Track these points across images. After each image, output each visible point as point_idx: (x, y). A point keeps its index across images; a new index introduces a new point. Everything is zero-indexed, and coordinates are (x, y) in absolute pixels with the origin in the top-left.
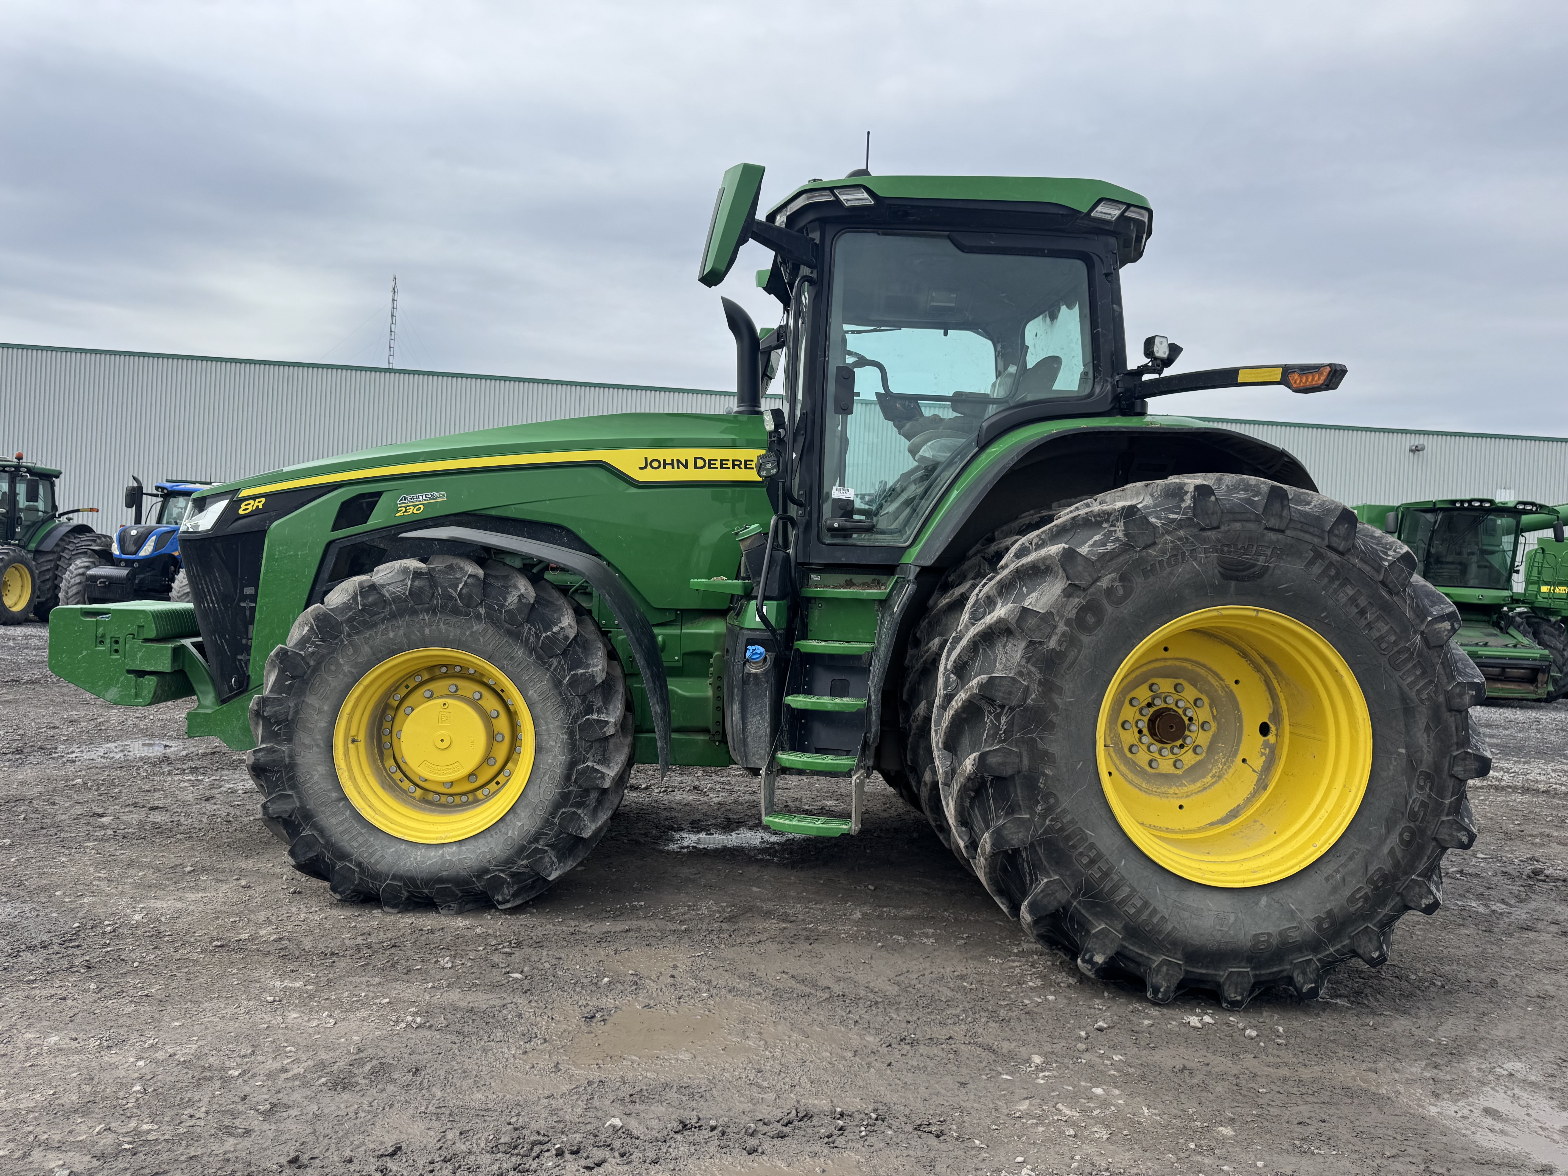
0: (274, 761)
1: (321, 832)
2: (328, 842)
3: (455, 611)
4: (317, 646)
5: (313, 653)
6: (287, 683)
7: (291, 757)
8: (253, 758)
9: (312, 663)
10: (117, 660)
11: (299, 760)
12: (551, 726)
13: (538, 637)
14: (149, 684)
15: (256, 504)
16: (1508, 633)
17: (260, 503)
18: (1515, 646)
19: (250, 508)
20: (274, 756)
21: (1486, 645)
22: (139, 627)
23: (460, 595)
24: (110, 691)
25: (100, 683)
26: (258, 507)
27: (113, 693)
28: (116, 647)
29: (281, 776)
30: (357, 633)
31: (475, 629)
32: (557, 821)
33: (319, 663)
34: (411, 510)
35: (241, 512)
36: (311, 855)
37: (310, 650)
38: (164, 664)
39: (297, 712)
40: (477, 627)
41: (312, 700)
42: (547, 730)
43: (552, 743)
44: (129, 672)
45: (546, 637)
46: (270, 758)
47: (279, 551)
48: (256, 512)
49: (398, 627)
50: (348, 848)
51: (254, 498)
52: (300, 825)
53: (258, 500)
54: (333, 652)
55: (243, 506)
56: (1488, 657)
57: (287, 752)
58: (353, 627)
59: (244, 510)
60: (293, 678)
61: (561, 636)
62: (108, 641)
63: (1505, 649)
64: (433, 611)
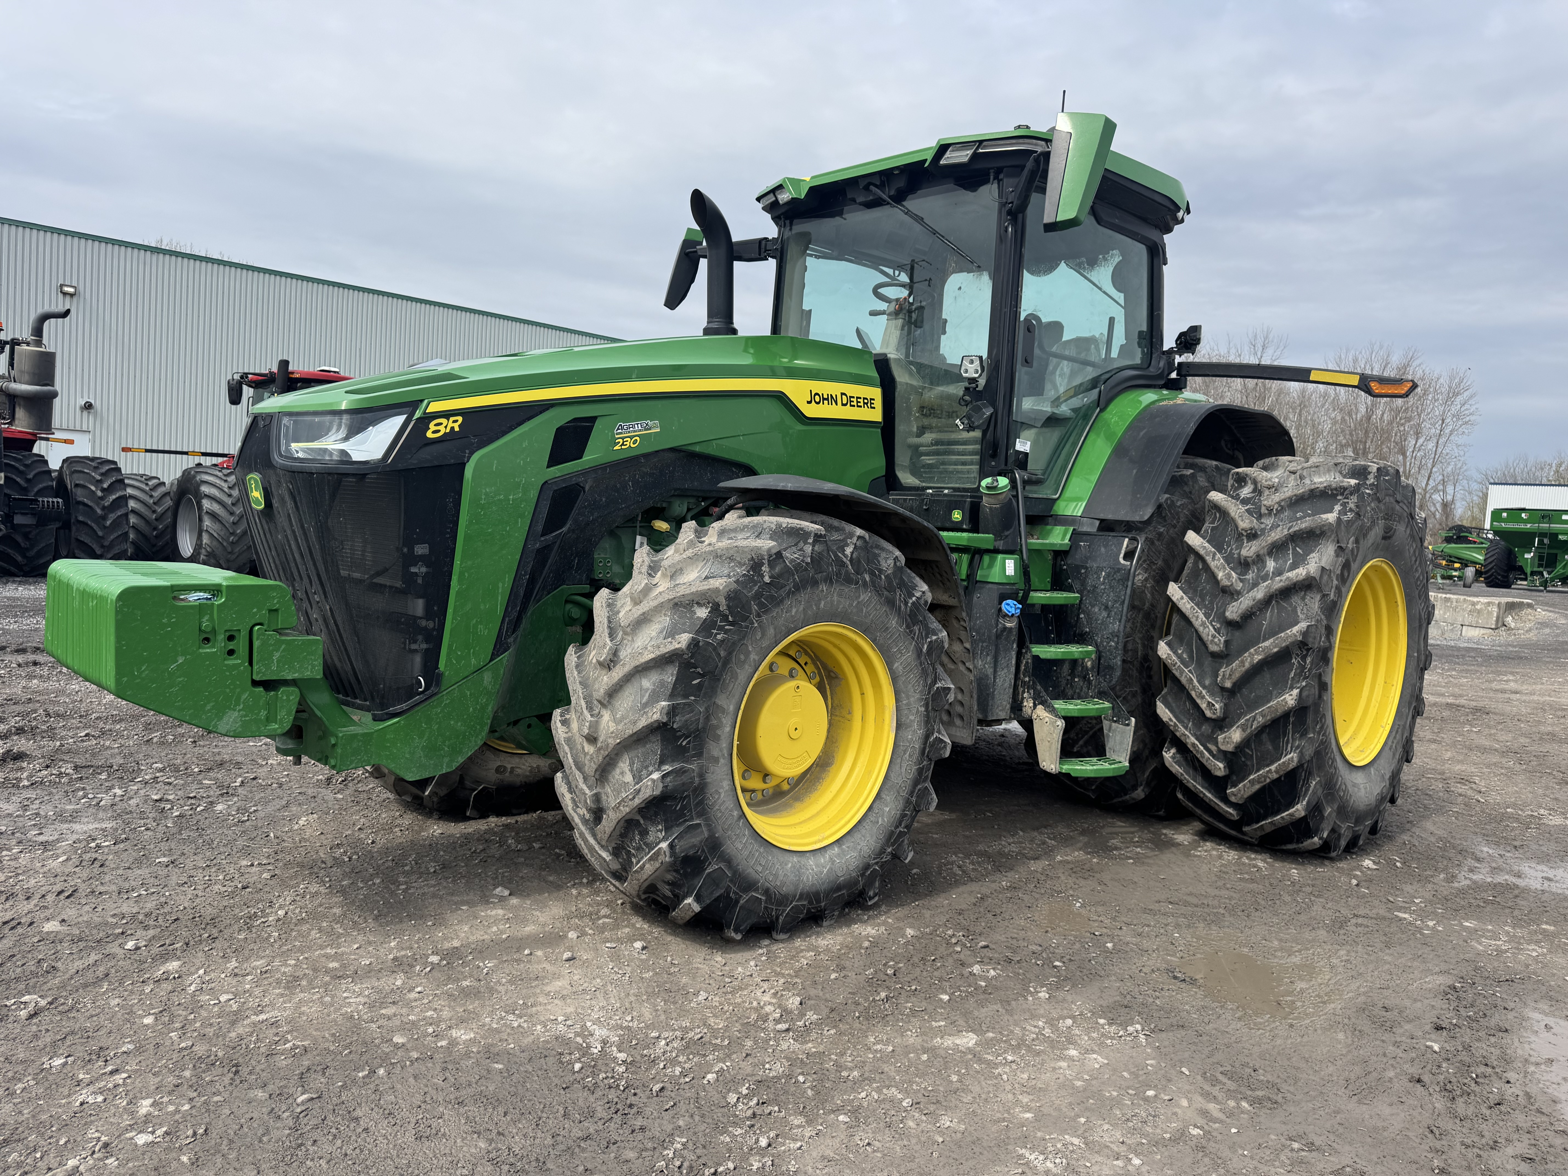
0: (683, 784)
1: (729, 862)
2: (735, 872)
3: (848, 580)
4: (726, 632)
5: (723, 641)
6: (695, 682)
7: (701, 776)
8: (661, 785)
9: (723, 653)
10: (236, 666)
11: (709, 778)
12: (912, 699)
13: (906, 603)
14: (288, 700)
15: (451, 425)
17: (455, 424)
19: (442, 429)
20: (685, 778)
22: (270, 611)
23: (851, 560)
24: (225, 719)
25: (208, 707)
26: (452, 428)
27: (231, 719)
28: (231, 645)
29: (689, 803)
30: (765, 612)
31: (862, 597)
32: (914, 799)
33: (730, 654)
34: (629, 443)
35: (429, 434)
36: (717, 894)
37: (719, 637)
38: (313, 666)
39: (707, 718)
40: (865, 596)
41: (722, 700)
42: (908, 704)
43: (912, 718)
44: (255, 683)
45: (913, 603)
46: (680, 780)
47: (486, 494)
48: (451, 436)
49: (800, 602)
50: (754, 875)
51: (447, 414)
52: (706, 859)
53: (452, 419)
54: (744, 638)
55: (432, 426)
57: (696, 770)
58: (761, 605)
59: (434, 432)
60: (702, 676)
61: (922, 602)
62: (221, 637)
64: (829, 580)
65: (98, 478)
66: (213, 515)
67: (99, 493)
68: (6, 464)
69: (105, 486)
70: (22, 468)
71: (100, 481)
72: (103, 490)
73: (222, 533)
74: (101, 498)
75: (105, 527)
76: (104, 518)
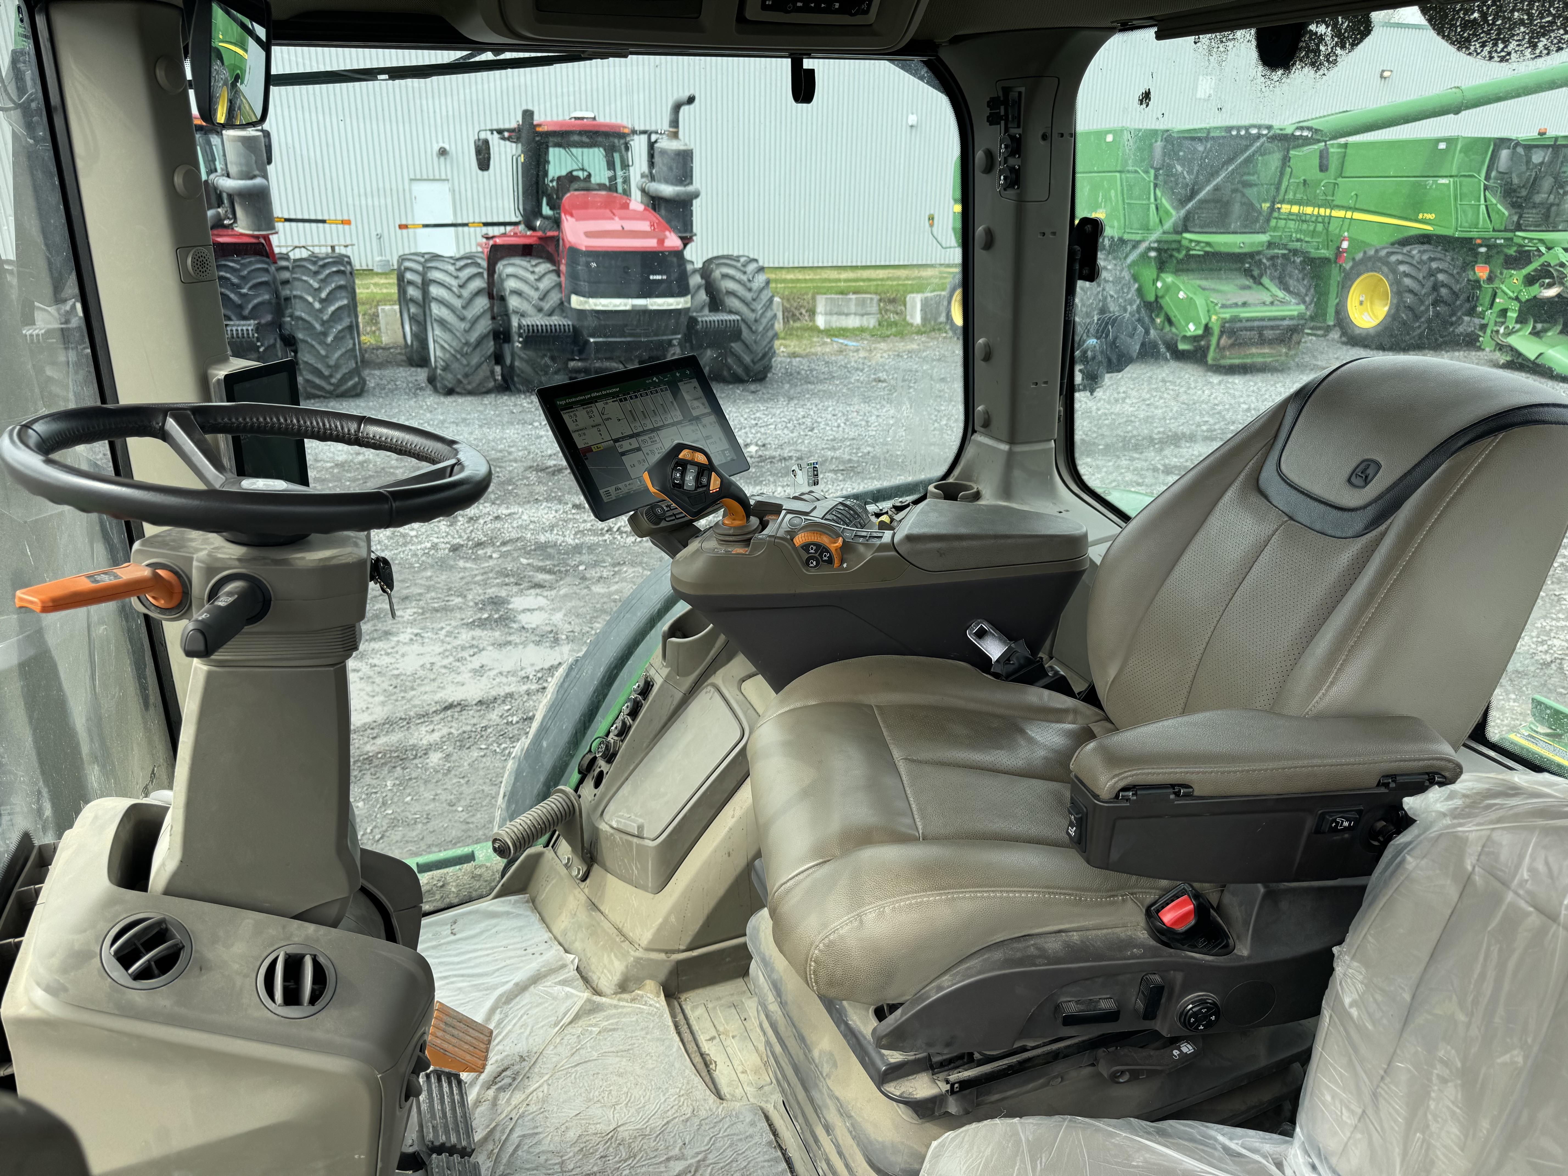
16: (1261, 284)
18: (1272, 303)
21: (1244, 304)
56: (1248, 320)
63: (1265, 308)
65: (316, 285)
66: (442, 323)
67: (317, 305)
68: (221, 278)
69: (323, 295)
70: (235, 280)
71: (319, 290)
72: (322, 301)
73: (454, 344)
74: (320, 311)
75: (328, 345)
76: (325, 334)
